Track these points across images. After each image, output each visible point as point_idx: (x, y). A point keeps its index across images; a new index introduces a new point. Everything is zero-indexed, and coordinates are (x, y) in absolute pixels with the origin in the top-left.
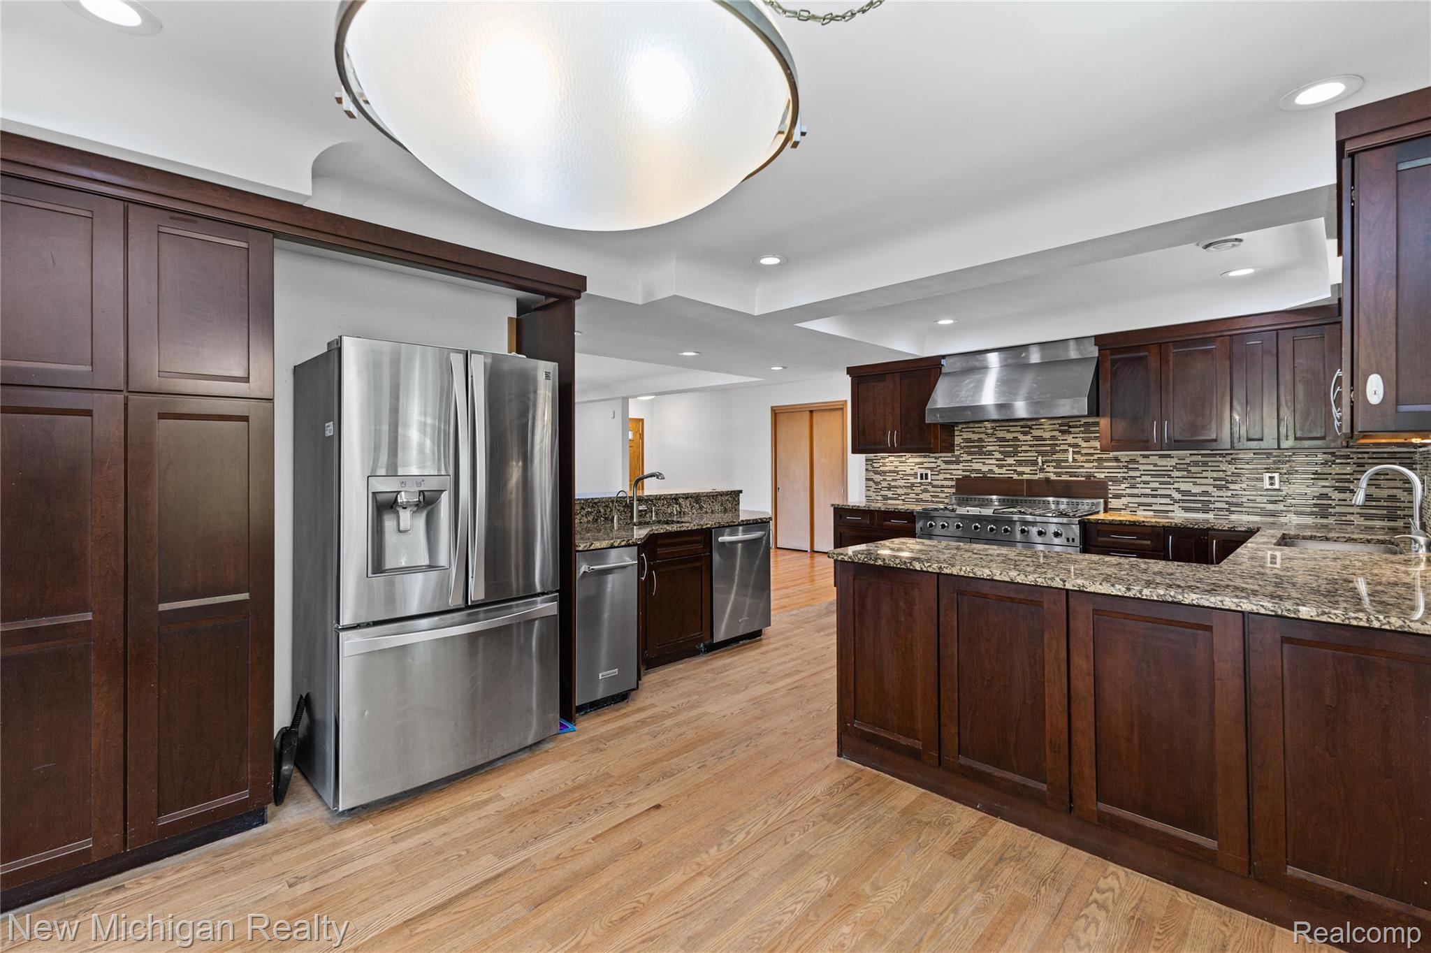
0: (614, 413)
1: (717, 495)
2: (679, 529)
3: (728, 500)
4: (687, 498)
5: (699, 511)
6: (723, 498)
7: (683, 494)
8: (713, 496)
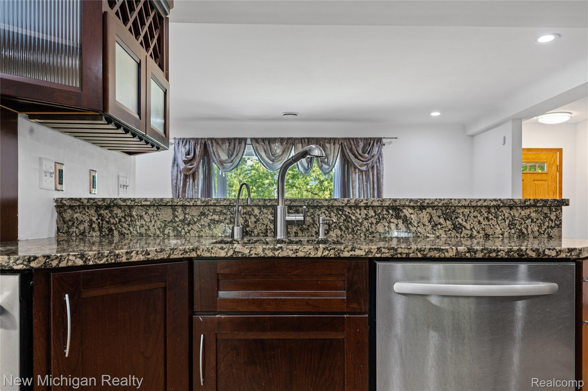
0: (505, 138)
1: (498, 207)
2: (270, 254)
3: (529, 217)
4: (422, 208)
5: (454, 233)
6: (514, 212)
7: (411, 200)
8: (488, 207)
